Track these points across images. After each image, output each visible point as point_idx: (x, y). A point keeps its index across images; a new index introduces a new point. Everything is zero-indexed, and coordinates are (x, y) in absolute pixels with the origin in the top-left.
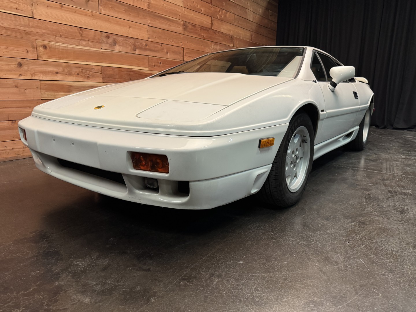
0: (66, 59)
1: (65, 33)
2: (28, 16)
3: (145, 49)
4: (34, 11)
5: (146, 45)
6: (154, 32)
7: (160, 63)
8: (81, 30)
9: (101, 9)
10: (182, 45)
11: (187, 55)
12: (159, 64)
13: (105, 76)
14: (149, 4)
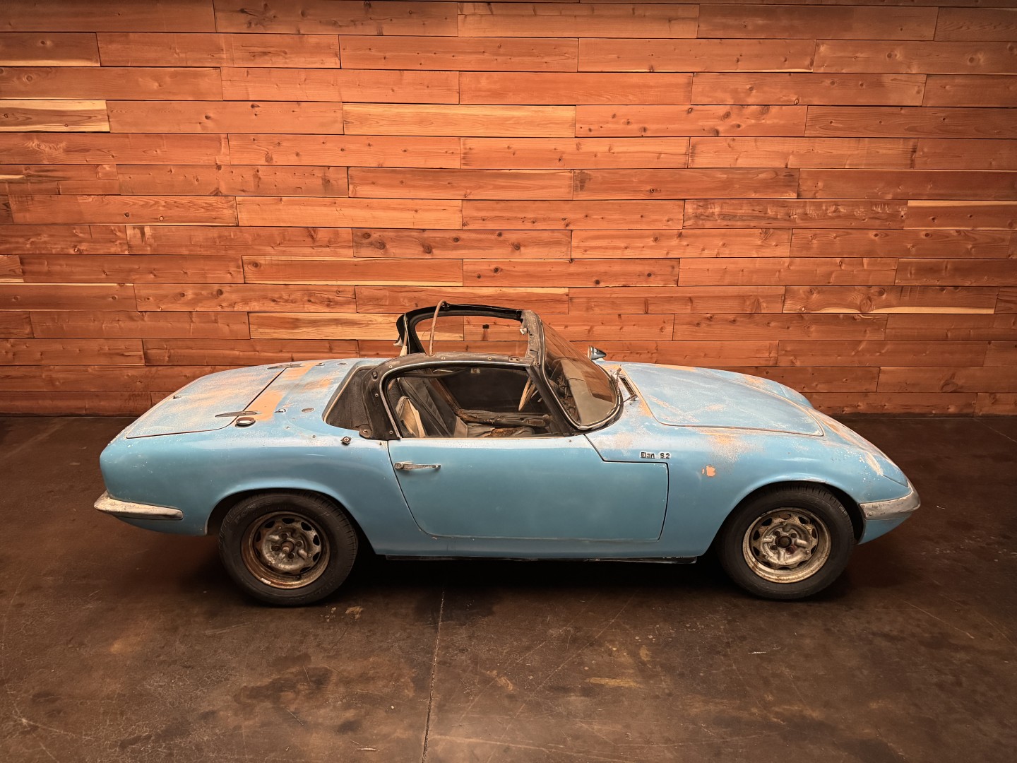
0: (289, 278)
3: (456, 248)
4: (239, 216)
5: (457, 240)
6: (478, 209)
7: (496, 270)
8: (315, 232)
9: (352, 190)
10: (567, 225)
11: (582, 244)
12: (493, 274)
13: (361, 302)
14: (465, 157)
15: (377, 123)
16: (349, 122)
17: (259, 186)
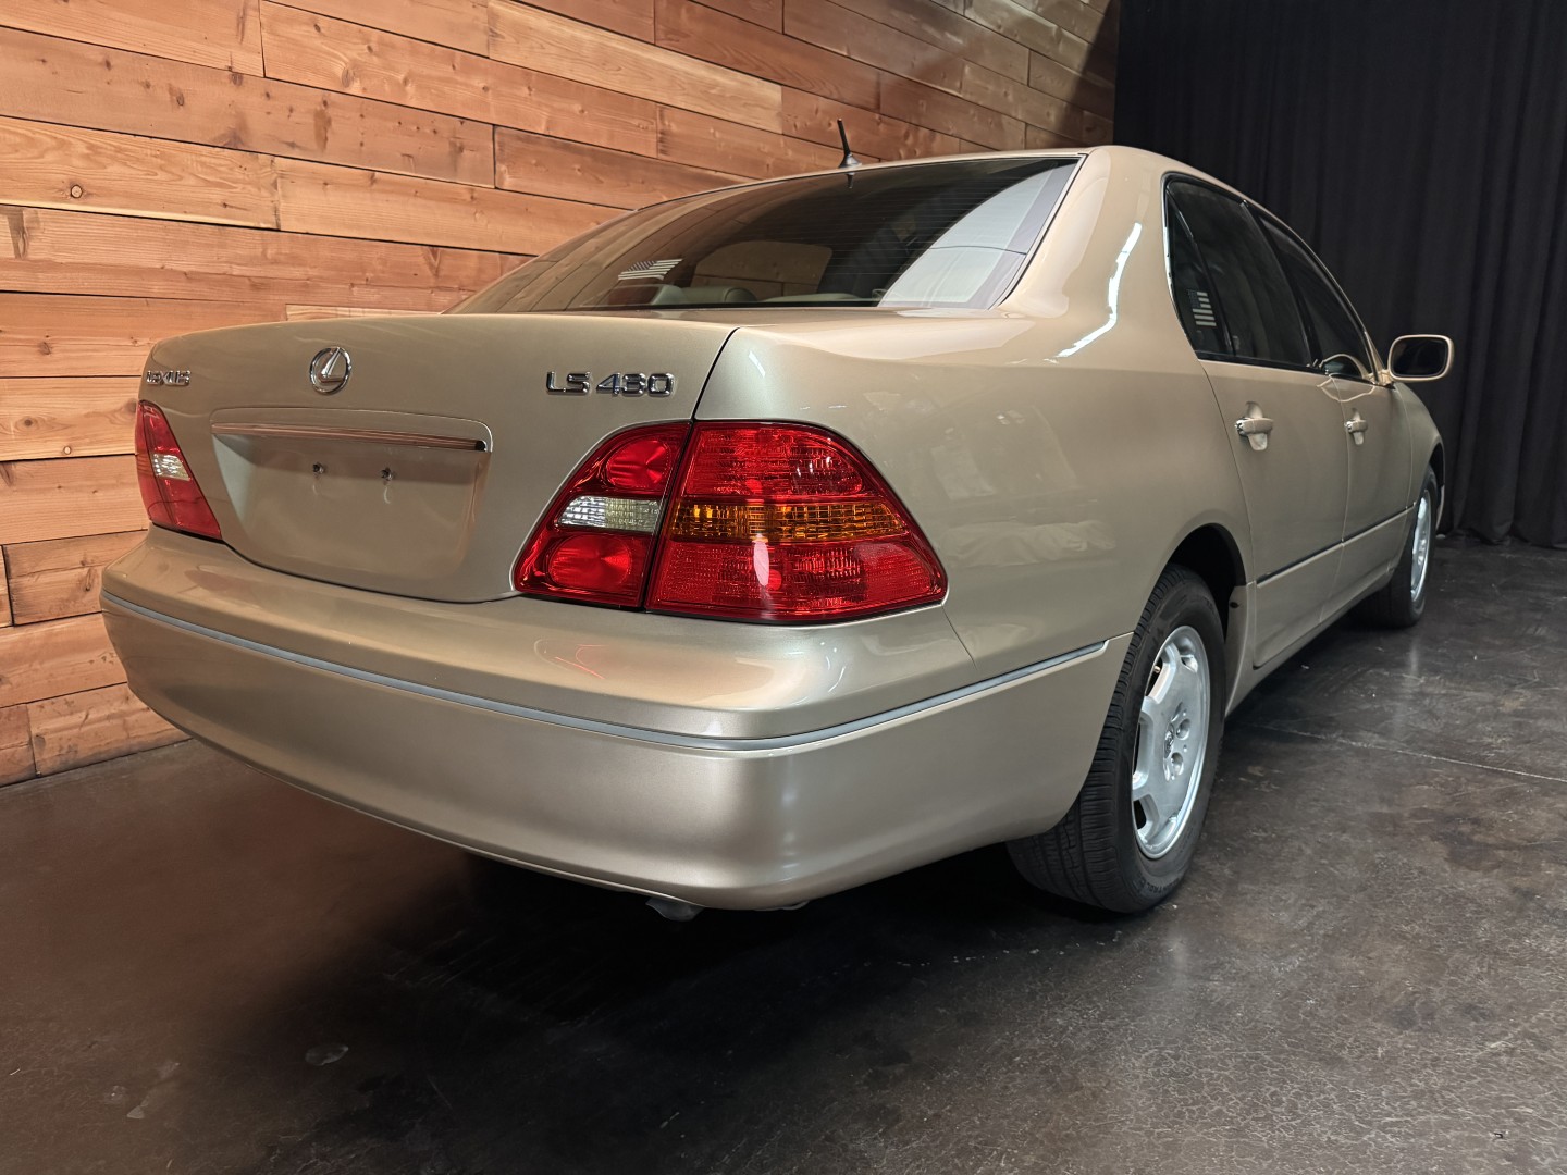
1: (383, 272)
2: (263, 226)
4: (282, 206)
8: (435, 254)
9: (501, 174)
14: (664, 138)
15: (543, 48)
16: (497, 35)
17: (326, 139)
